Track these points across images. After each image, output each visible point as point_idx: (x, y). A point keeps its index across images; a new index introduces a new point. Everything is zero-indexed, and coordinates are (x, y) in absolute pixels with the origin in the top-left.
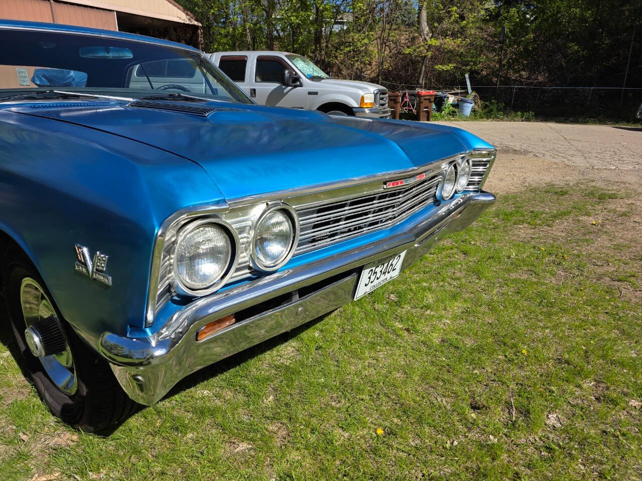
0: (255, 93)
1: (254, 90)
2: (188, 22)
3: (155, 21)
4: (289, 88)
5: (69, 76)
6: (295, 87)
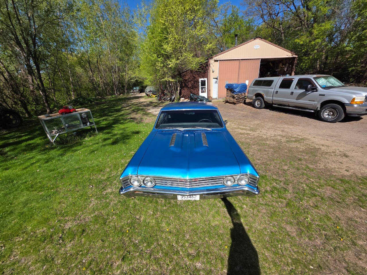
0: (293, 94)
1: (293, 92)
4: (310, 92)
6: (313, 92)
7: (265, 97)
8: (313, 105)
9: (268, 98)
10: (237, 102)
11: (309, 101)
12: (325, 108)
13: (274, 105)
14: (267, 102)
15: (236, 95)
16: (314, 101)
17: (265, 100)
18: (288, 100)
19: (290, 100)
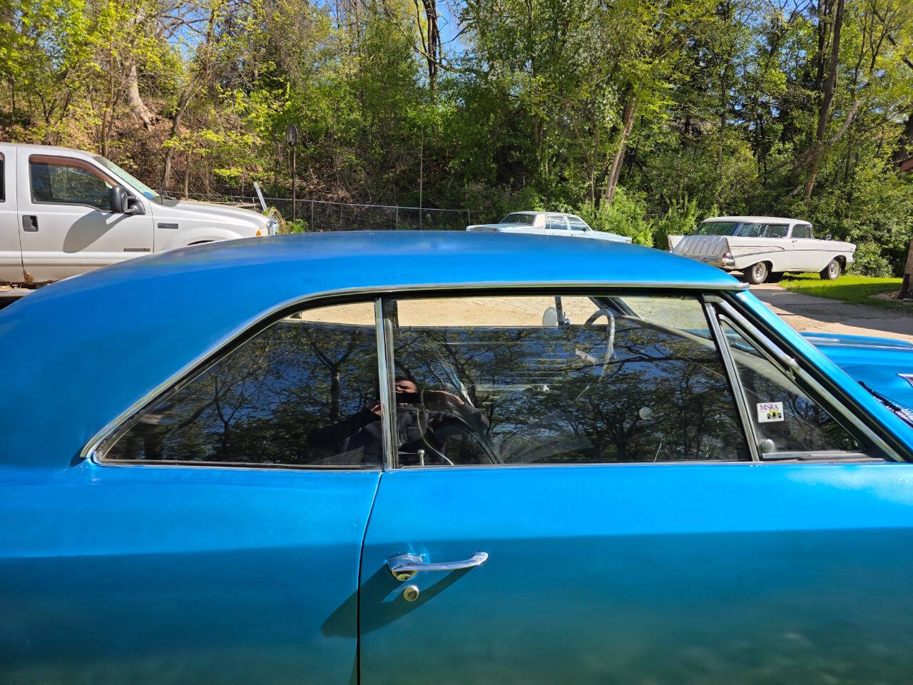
1: (34, 219)
4: (117, 216)
6: (130, 214)
11: (126, 250)
16: (147, 250)
18: (18, 254)
19: (30, 255)
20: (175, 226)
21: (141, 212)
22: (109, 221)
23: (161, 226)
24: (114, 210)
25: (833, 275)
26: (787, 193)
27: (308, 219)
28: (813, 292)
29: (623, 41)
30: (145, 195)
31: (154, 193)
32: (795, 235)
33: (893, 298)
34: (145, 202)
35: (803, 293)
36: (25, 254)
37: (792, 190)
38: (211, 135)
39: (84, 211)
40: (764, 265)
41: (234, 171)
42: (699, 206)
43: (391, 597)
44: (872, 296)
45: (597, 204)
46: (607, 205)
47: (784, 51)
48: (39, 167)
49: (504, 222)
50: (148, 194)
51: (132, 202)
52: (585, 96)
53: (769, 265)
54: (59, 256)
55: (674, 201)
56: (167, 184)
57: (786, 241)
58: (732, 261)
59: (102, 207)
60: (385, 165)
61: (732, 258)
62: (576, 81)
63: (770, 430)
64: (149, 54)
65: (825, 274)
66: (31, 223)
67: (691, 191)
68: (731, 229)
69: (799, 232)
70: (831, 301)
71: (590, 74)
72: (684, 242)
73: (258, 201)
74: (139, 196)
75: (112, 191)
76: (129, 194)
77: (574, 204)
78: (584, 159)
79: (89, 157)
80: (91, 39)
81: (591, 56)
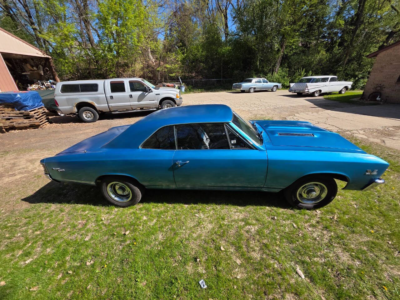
0: (132, 97)
1: (131, 95)
2: (43, 56)
3: (24, 56)
4: (147, 93)
5: (17, 97)
6: (150, 92)
7: (96, 105)
8: (154, 104)
9: (102, 106)
10: (40, 122)
11: (150, 101)
12: (164, 104)
13: (113, 113)
14: (101, 111)
15: (33, 112)
16: (154, 100)
17: (98, 109)
18: (129, 103)
19: (132, 103)
20: (159, 94)
21: (152, 92)
22: (146, 94)
23: (156, 95)
24: (147, 92)
25: (343, 92)
26: (337, 65)
27: (192, 85)
28: (332, 99)
29: (282, 21)
30: (152, 87)
31: (154, 86)
32: (330, 81)
33: (358, 100)
34: (153, 89)
35: (329, 100)
36: (131, 103)
37: (338, 64)
38: (168, 66)
39: (140, 93)
40: (319, 91)
41: (174, 75)
42: (305, 72)
43: (176, 166)
44: (350, 100)
45: (272, 74)
46: (276, 74)
47: (345, 12)
48: (131, 83)
49: (244, 82)
50: (153, 87)
51: (150, 90)
52: (269, 41)
53: (320, 91)
54: (136, 103)
55: (297, 71)
56: (159, 79)
57: (327, 83)
58: (308, 90)
59: (144, 92)
60: (213, 67)
61: (308, 89)
62: (266, 36)
63: (233, 144)
64: (152, 46)
65: (340, 92)
66: (131, 96)
67: (303, 67)
68: (309, 81)
69: (332, 80)
70: (335, 102)
71: (271, 34)
72: (295, 85)
73: (180, 81)
74: (151, 88)
75: (146, 87)
76: (149, 88)
77: (265, 74)
78: (269, 60)
79: (140, 80)
80: (138, 44)
81: (271, 28)
